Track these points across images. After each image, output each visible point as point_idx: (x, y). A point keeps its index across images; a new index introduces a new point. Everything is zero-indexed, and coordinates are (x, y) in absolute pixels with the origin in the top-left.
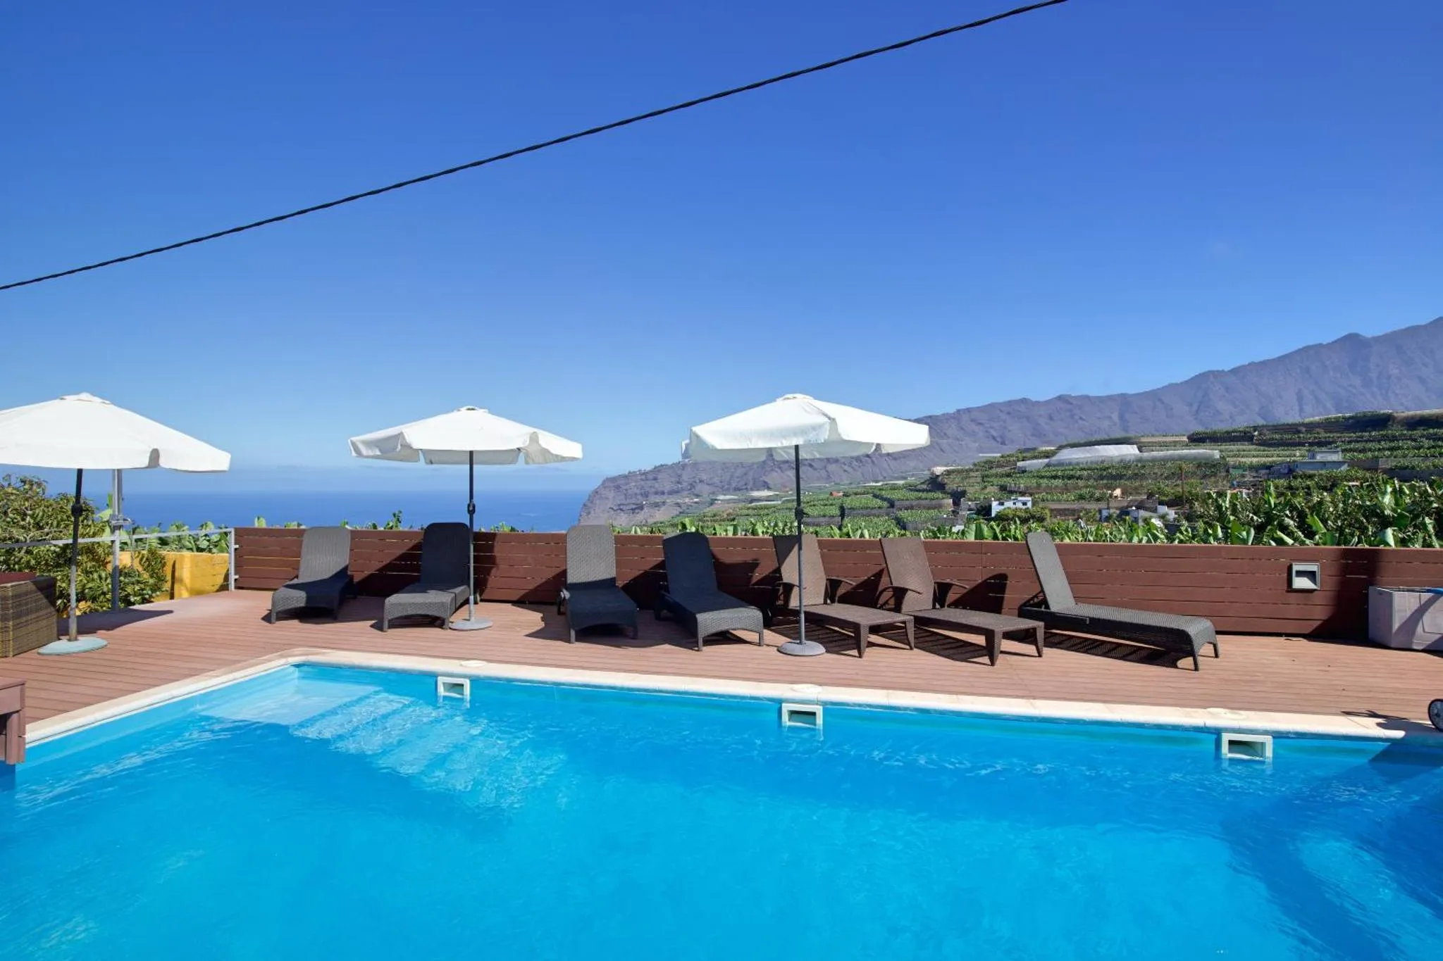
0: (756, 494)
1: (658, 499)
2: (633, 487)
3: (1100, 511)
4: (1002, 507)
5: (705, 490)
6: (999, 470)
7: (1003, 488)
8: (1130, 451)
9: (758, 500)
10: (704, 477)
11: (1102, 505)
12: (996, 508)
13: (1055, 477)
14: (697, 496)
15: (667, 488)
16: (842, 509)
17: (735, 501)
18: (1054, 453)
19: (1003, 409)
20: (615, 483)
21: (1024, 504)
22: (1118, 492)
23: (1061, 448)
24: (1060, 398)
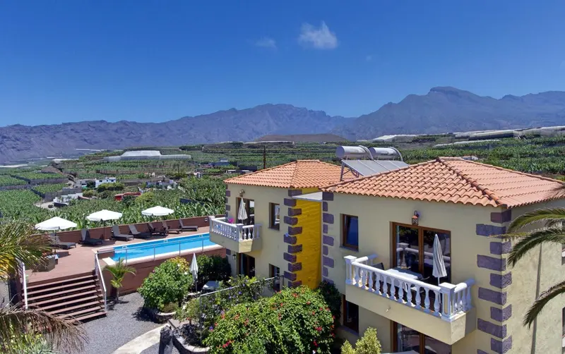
3: (147, 183)
4: (101, 183)
6: (94, 161)
7: (98, 172)
8: (157, 153)
11: (147, 181)
12: (98, 184)
13: (125, 166)
18: (123, 153)
19: (91, 125)
21: (112, 181)
22: (153, 174)
23: (125, 151)
24: (121, 122)
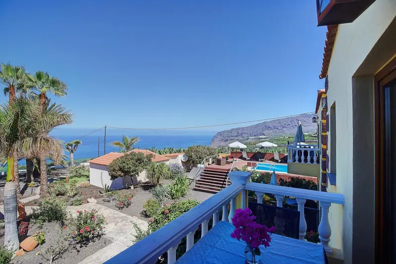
0: (261, 137)
1: (233, 138)
2: (225, 135)
5: (245, 136)
9: (262, 139)
10: (245, 132)
14: (243, 137)
15: (235, 135)
16: (288, 142)
17: (254, 139)
20: (220, 134)
